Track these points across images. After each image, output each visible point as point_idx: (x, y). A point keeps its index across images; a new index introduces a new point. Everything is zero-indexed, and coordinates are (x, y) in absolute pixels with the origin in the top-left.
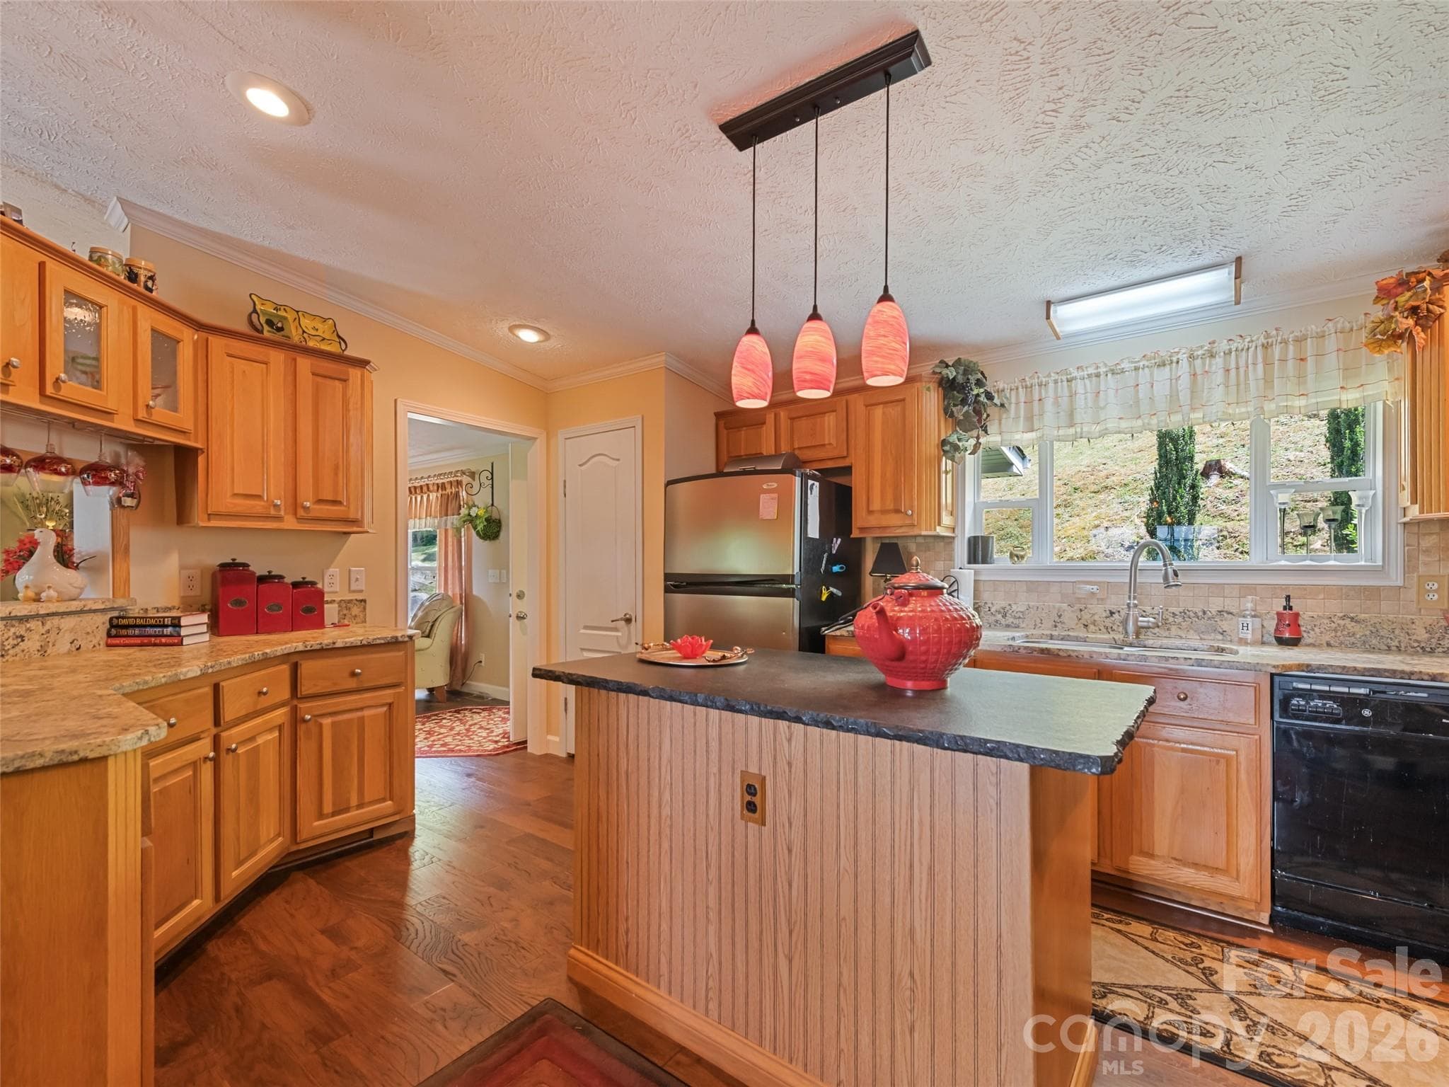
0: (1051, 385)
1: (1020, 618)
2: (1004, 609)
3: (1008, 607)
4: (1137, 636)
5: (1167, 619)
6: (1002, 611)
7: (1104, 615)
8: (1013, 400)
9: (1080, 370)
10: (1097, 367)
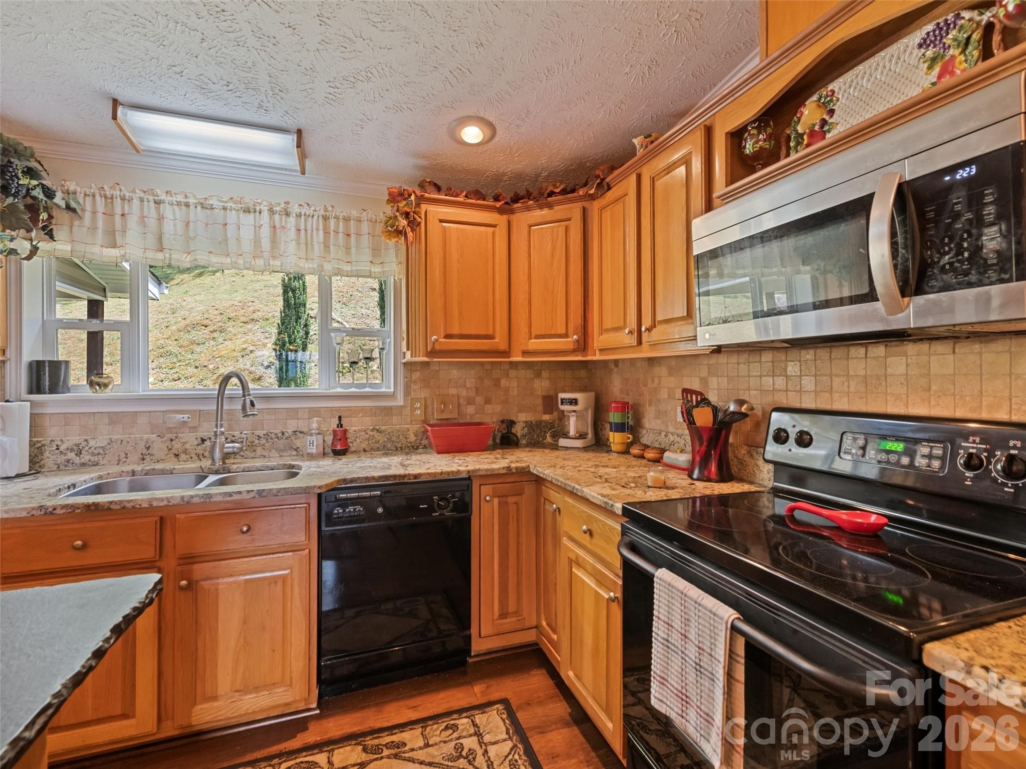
0: (136, 202)
1: (99, 454)
2: (78, 445)
3: (84, 444)
4: (224, 463)
5: (254, 442)
6: (76, 448)
7: (196, 443)
8: (88, 207)
9: (168, 195)
10: (186, 197)
